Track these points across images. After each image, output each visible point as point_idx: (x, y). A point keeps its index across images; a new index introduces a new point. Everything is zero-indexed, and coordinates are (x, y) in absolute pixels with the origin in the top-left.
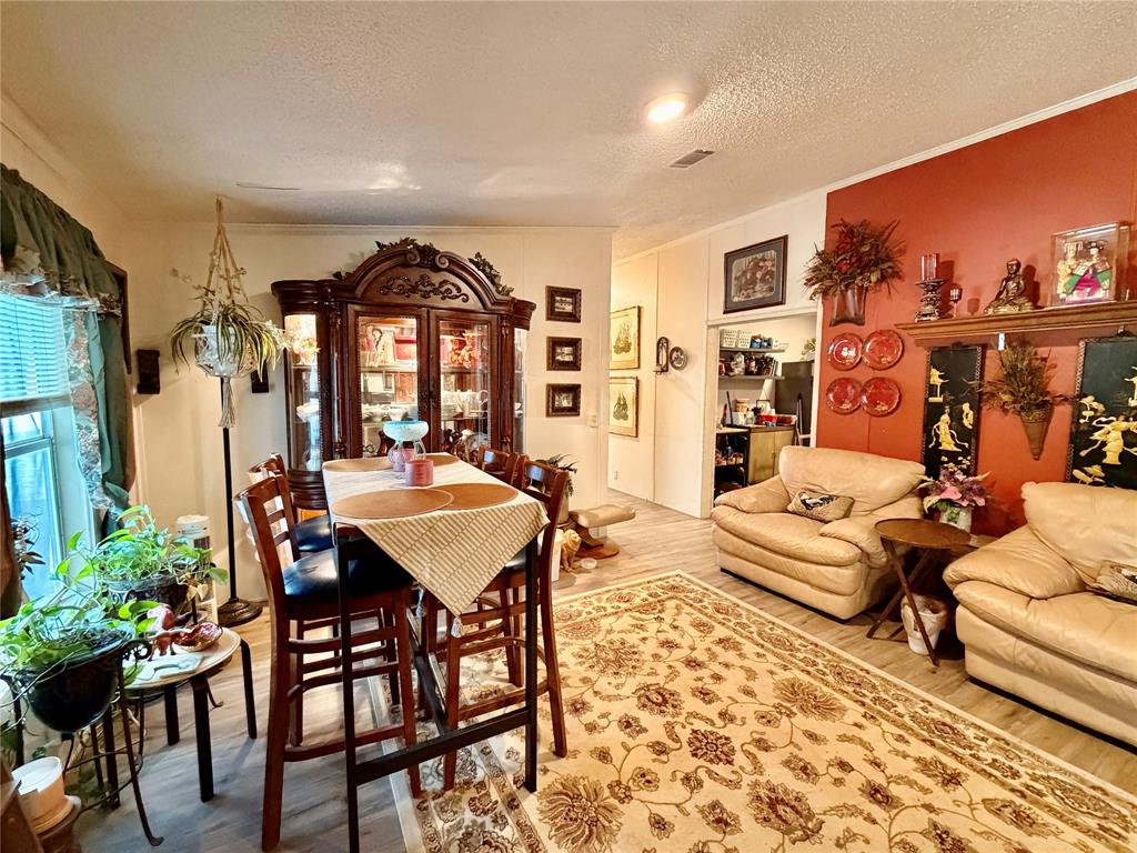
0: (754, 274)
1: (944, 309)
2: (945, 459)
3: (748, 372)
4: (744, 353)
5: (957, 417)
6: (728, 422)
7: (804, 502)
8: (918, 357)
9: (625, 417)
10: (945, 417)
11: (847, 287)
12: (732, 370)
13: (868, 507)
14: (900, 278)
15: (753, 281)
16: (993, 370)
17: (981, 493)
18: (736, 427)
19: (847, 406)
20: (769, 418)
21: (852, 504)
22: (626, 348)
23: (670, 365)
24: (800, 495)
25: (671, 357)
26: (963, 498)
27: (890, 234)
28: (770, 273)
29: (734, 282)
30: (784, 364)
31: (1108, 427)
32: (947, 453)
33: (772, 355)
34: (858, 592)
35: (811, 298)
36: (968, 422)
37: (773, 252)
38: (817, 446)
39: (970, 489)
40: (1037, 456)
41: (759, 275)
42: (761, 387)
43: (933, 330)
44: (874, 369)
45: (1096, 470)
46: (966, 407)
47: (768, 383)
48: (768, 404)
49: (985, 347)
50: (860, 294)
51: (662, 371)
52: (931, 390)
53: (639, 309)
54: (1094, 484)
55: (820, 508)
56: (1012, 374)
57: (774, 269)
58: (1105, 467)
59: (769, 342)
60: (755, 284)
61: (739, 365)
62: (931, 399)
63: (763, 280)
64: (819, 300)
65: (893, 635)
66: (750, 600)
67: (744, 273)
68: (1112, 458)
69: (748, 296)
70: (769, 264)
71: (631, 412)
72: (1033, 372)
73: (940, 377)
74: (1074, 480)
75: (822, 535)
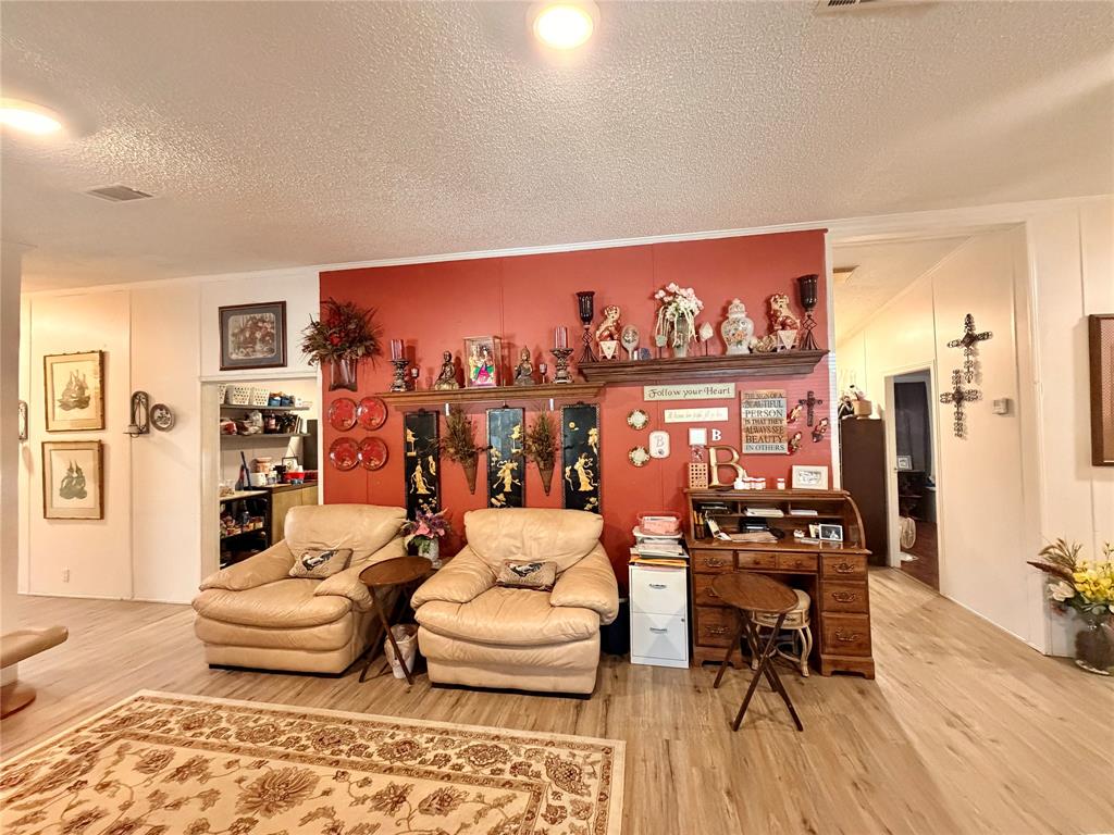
0: (253, 333)
1: (410, 384)
2: (421, 501)
3: (267, 430)
4: (262, 411)
5: (425, 468)
6: (246, 484)
7: (305, 563)
8: (397, 420)
9: (82, 494)
10: (419, 468)
11: (340, 357)
12: (246, 429)
13: (363, 555)
14: (379, 354)
15: (252, 340)
16: (444, 432)
17: (441, 525)
18: (255, 489)
19: (347, 463)
20: (296, 475)
21: (351, 555)
22: (83, 403)
23: (151, 426)
24: (302, 557)
25: (150, 416)
26: (430, 532)
27: (372, 316)
28: (268, 334)
29: (231, 338)
30: (309, 421)
31: (504, 467)
32: (422, 496)
33: (295, 413)
34: (353, 640)
35: (310, 364)
36: (432, 470)
37: (272, 315)
38: (325, 503)
39: (434, 524)
40: (473, 492)
41: (258, 335)
42: (286, 445)
43: (403, 399)
44: (368, 430)
45: (501, 497)
46: (431, 458)
47: (294, 441)
48: (295, 461)
49: (438, 413)
50: (351, 365)
51: (140, 432)
52: (408, 446)
53: (102, 355)
54: (502, 506)
55: (320, 566)
56: (454, 433)
57: (274, 331)
58: (506, 494)
59: (291, 401)
60: (255, 343)
61: (256, 424)
62: (409, 454)
63: (263, 340)
64: (317, 366)
65: (382, 671)
66: (235, 694)
67: (242, 331)
68: (508, 489)
69: (247, 354)
70: (269, 326)
71: (91, 487)
72: (465, 431)
73: (413, 436)
74: (492, 506)
75: (316, 595)
